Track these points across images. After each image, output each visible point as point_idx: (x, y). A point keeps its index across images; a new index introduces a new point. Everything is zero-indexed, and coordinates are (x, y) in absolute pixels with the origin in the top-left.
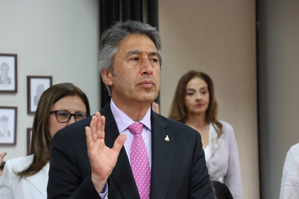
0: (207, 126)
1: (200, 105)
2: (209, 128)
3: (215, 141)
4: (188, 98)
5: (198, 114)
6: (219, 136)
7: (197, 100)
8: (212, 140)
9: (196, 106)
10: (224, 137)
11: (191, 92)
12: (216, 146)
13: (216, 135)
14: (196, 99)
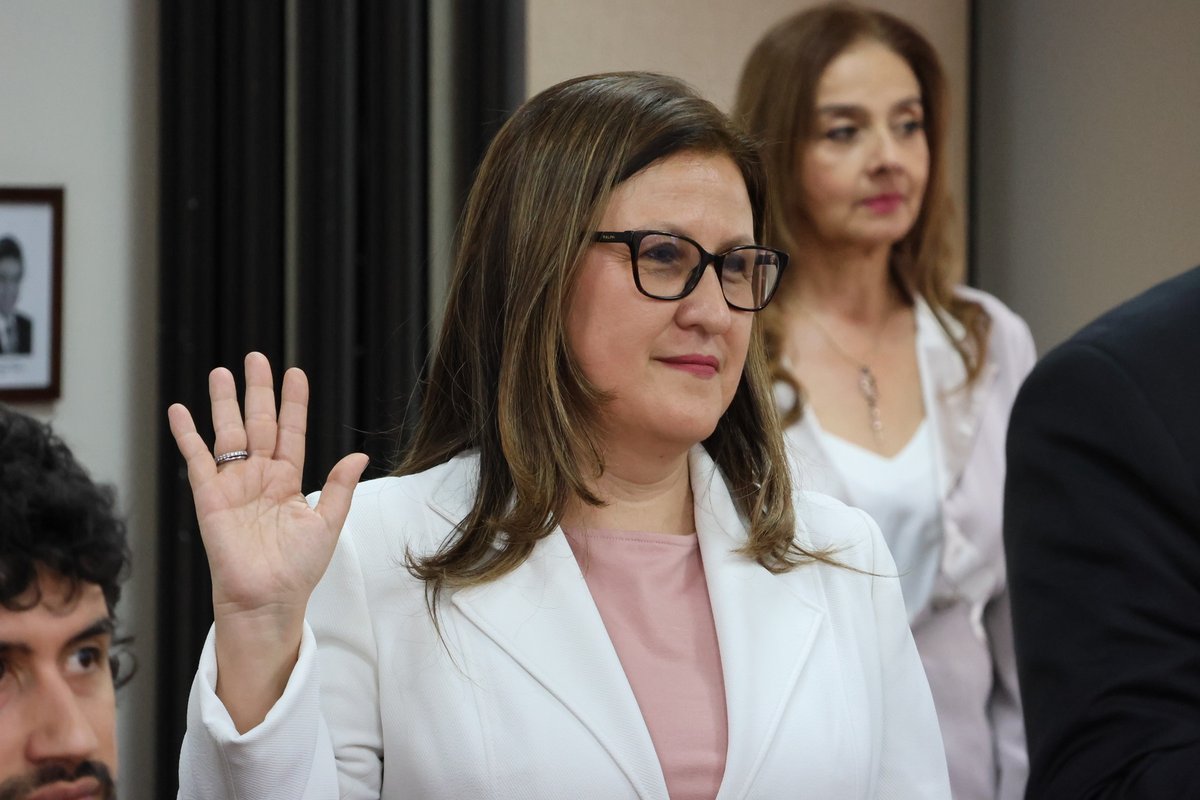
0: (903, 317)
1: (884, 202)
2: (915, 328)
3: (952, 401)
4: (824, 154)
5: (867, 247)
6: (973, 374)
7: (881, 173)
8: (941, 396)
9: (868, 202)
10: (997, 377)
11: (842, 123)
12: (966, 428)
13: (956, 369)
14: (874, 165)
